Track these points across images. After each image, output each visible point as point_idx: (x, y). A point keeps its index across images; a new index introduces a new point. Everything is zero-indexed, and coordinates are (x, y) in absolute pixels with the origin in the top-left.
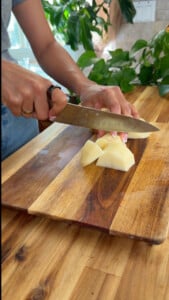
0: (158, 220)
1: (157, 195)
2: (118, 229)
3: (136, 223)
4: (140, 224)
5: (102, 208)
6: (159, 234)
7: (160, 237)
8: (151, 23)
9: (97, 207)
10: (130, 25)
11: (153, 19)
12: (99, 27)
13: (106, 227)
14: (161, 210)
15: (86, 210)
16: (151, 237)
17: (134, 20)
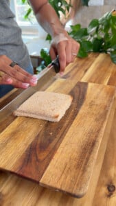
0: (82, 175)
1: (85, 149)
2: (46, 183)
3: (63, 176)
4: (66, 178)
5: (38, 160)
6: (80, 189)
7: (81, 193)
8: (101, 6)
9: (34, 158)
10: (85, 7)
11: (102, 4)
12: (63, 7)
13: (37, 180)
14: (86, 164)
15: (25, 161)
16: (73, 192)
17: (89, 4)
